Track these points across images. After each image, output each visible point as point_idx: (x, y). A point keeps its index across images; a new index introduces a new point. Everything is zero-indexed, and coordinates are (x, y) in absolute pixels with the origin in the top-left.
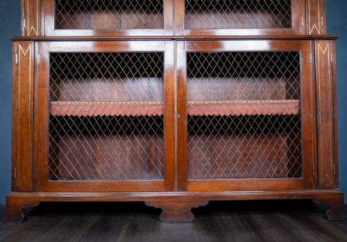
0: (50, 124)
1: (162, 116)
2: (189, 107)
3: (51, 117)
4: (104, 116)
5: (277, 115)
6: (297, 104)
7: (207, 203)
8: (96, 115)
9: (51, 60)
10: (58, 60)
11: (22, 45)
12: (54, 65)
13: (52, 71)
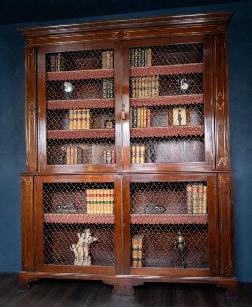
0: (44, 229)
1: (114, 225)
3: (45, 224)
4: (77, 224)
6: (206, 218)
8: (72, 223)
9: (44, 188)
10: (48, 188)
11: (26, 179)
12: (46, 191)
13: (44, 194)
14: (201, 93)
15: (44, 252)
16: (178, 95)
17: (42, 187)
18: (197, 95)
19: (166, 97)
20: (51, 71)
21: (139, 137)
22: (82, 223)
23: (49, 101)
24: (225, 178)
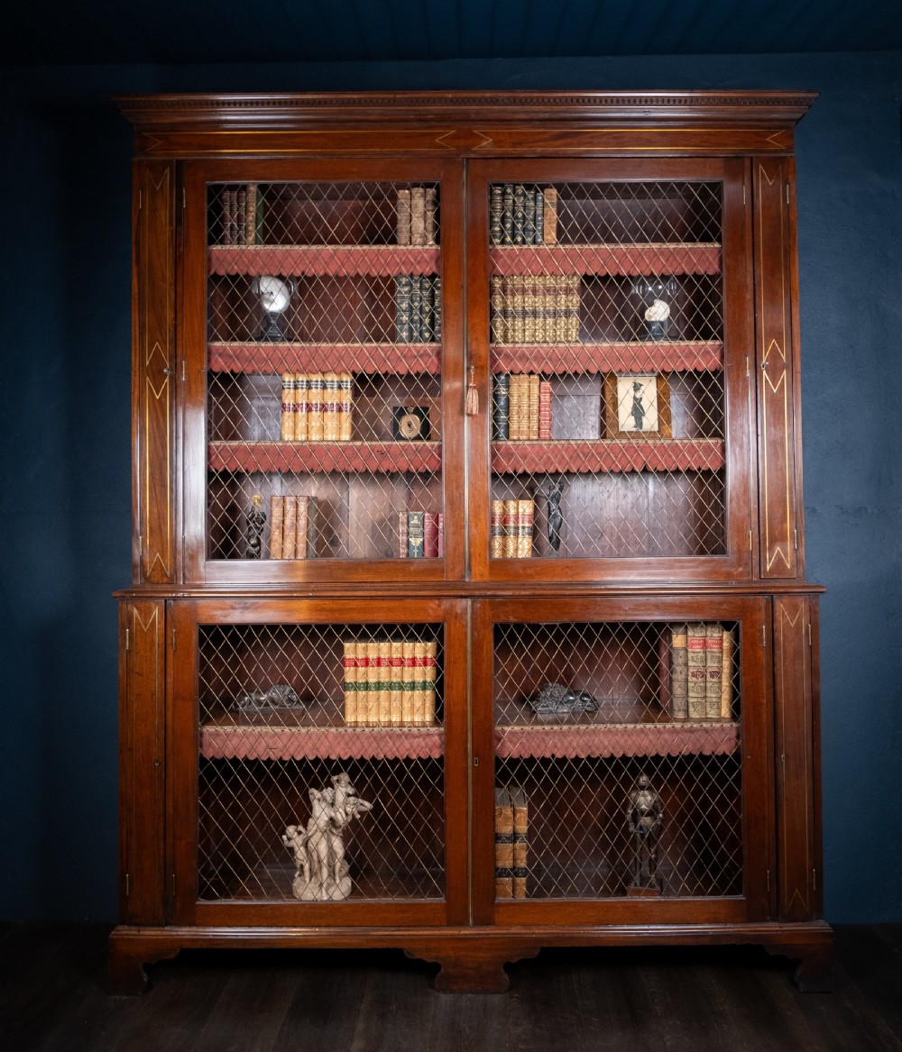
0: (201, 777)
1: (441, 760)
2: (499, 740)
3: (203, 761)
4: (317, 761)
5: (691, 756)
6: (734, 733)
7: (537, 953)
8: (299, 758)
9: (202, 639)
10: (217, 639)
11: (137, 608)
12: (208, 651)
13: (203, 663)
14: (715, 338)
15: (202, 859)
16: (642, 339)
17: (195, 638)
18: (702, 343)
19: (605, 345)
20: (222, 242)
21: (520, 471)
22: (333, 757)
23: (217, 344)
24: (794, 609)
